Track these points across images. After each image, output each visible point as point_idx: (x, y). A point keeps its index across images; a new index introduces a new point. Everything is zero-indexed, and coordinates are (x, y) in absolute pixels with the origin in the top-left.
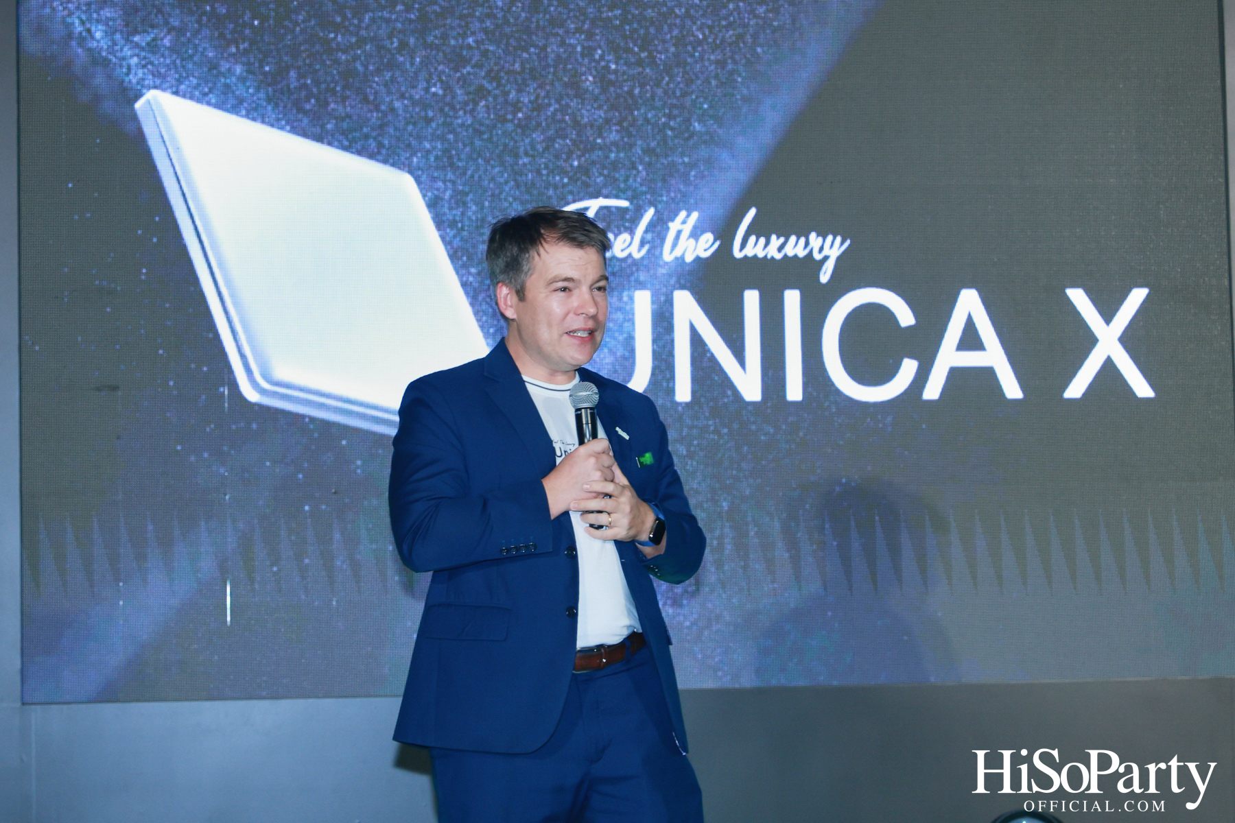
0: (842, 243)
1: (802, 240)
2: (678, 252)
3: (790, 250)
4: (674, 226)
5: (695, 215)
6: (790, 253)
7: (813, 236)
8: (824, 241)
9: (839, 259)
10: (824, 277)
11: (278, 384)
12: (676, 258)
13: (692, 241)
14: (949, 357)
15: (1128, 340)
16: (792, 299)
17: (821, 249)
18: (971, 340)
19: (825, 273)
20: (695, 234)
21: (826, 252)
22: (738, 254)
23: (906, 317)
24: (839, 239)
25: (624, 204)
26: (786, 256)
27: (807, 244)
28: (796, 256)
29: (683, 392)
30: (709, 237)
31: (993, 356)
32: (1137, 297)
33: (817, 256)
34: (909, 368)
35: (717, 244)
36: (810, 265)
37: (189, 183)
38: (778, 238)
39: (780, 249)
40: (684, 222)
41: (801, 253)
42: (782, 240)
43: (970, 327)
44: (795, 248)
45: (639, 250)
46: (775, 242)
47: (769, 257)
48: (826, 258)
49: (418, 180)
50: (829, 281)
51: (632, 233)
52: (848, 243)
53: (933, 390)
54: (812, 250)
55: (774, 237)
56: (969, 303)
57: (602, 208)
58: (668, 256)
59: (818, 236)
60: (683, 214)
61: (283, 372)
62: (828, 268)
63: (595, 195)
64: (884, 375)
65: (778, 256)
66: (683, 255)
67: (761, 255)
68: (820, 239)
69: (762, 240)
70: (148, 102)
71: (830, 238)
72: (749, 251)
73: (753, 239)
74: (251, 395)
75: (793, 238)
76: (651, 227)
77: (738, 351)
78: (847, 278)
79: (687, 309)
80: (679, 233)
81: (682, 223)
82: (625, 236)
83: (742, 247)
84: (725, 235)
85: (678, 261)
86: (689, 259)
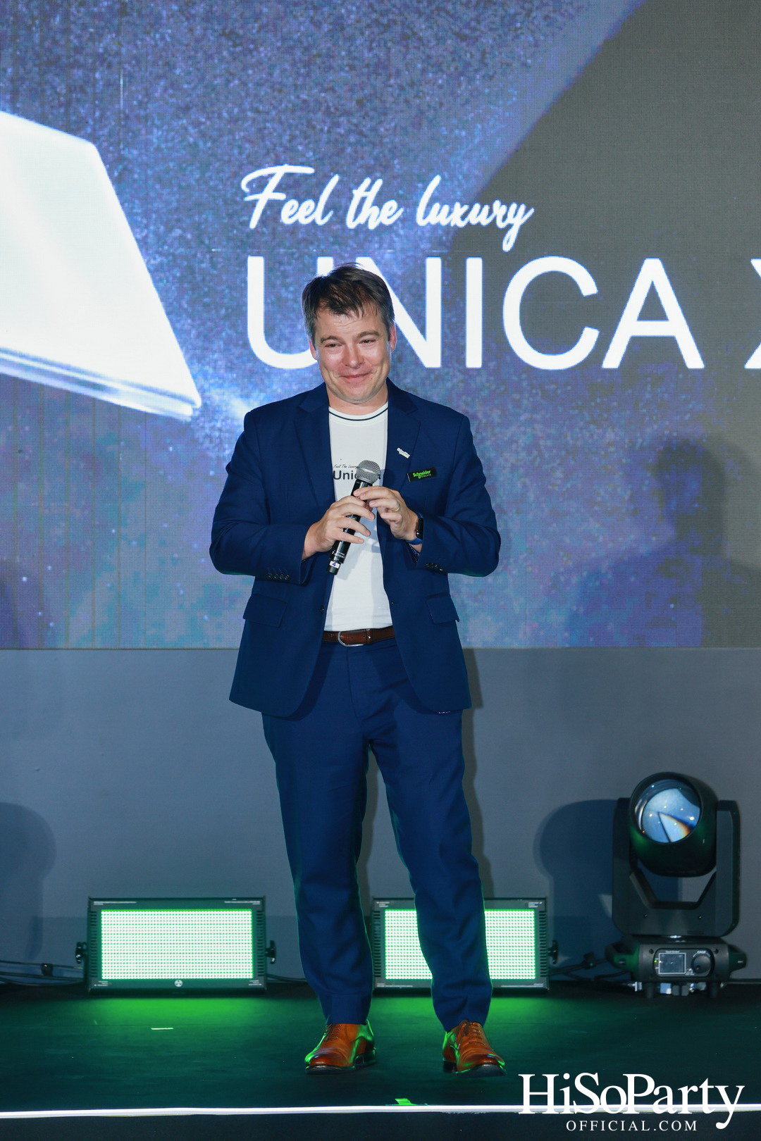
0: (526, 211)
1: (486, 208)
2: (361, 219)
3: (473, 218)
4: (358, 193)
5: (379, 183)
6: (474, 222)
7: (497, 204)
8: (508, 209)
9: (523, 228)
10: (507, 246)
12: (359, 226)
13: (376, 208)
14: (630, 326)
16: (474, 268)
17: (505, 217)
18: (653, 309)
19: (508, 242)
20: (379, 202)
21: (509, 220)
22: (421, 221)
23: (587, 285)
24: (523, 207)
25: (309, 170)
26: (469, 224)
27: (491, 212)
28: (479, 224)
30: (392, 204)
31: (675, 326)
33: (501, 225)
34: (589, 337)
35: (401, 210)
36: (494, 233)
38: (462, 206)
39: (463, 217)
40: (368, 189)
41: (485, 221)
42: (466, 208)
43: (653, 297)
44: (479, 216)
45: (323, 217)
46: (459, 210)
47: (452, 225)
48: (510, 226)
49: (100, 148)
50: (512, 250)
51: (316, 201)
52: (532, 211)
53: (612, 360)
54: (495, 219)
55: (457, 205)
56: (653, 273)
57: (288, 175)
58: (351, 224)
59: (502, 204)
60: (367, 181)
62: (512, 236)
63: (278, 163)
64: (564, 344)
65: (462, 224)
66: (367, 222)
67: (444, 222)
68: (504, 207)
69: (446, 208)
71: (514, 206)
72: (433, 219)
73: (437, 206)
75: (477, 206)
76: (334, 193)
77: (420, 319)
78: (531, 245)
80: (363, 200)
81: (366, 191)
82: (309, 203)
83: (426, 214)
84: (408, 203)
85: (362, 228)
86: (372, 226)
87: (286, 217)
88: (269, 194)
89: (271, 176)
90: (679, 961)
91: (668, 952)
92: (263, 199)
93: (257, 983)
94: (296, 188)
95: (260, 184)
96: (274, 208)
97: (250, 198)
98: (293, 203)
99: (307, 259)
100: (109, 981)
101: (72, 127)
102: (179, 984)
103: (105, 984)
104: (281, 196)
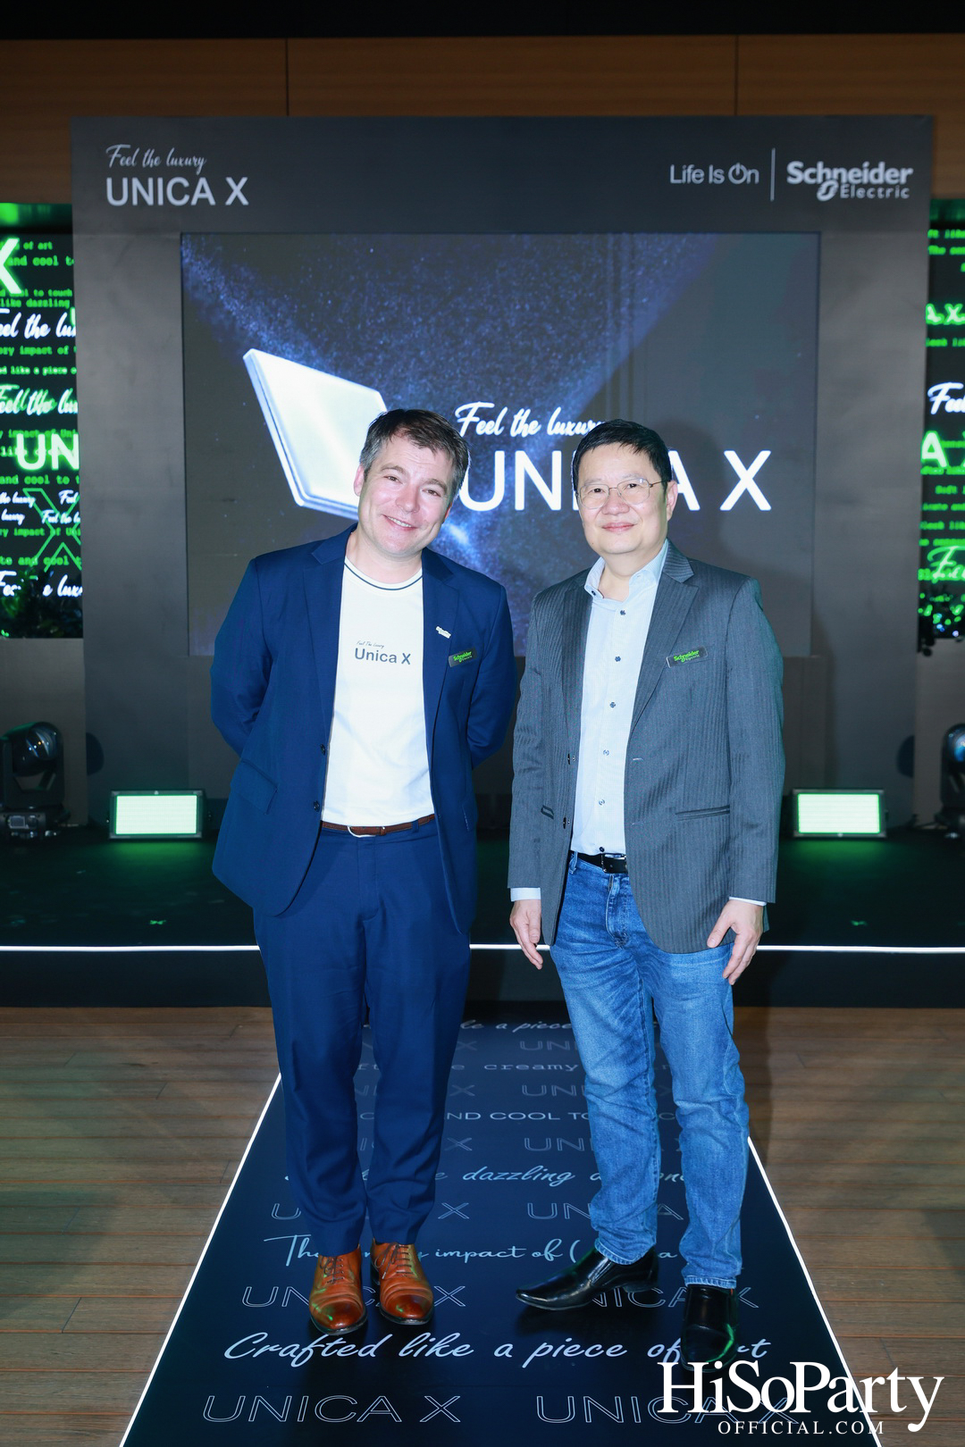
1: (585, 424)
2: (518, 432)
4: (517, 417)
5: (528, 412)
6: (578, 433)
11: (311, 496)
12: (518, 435)
13: (526, 425)
15: (758, 479)
20: (528, 421)
22: (550, 433)
25: (491, 405)
26: (575, 433)
29: (520, 504)
31: (686, 488)
32: (764, 456)
35: (540, 426)
37: (269, 394)
38: (572, 423)
39: (573, 430)
42: (574, 424)
45: (499, 430)
46: (570, 425)
47: (567, 434)
49: (382, 394)
51: (495, 421)
55: (570, 423)
57: (480, 409)
58: (513, 433)
60: (522, 411)
61: (314, 491)
63: (474, 401)
65: (571, 434)
66: (522, 433)
67: (562, 433)
69: (563, 425)
70: (250, 356)
72: (557, 431)
73: (558, 424)
74: (300, 502)
75: (580, 423)
76: (505, 418)
77: (549, 483)
79: (523, 460)
80: (519, 421)
81: (522, 415)
82: (491, 423)
83: (553, 428)
84: (544, 423)
85: (519, 436)
86: (524, 435)
87: (480, 430)
88: (470, 418)
89: (471, 409)
92: (466, 421)
94: (485, 415)
95: (465, 414)
96: (473, 426)
97: (460, 421)
98: (483, 422)
99: (490, 452)
101: (368, 383)
104: (477, 419)
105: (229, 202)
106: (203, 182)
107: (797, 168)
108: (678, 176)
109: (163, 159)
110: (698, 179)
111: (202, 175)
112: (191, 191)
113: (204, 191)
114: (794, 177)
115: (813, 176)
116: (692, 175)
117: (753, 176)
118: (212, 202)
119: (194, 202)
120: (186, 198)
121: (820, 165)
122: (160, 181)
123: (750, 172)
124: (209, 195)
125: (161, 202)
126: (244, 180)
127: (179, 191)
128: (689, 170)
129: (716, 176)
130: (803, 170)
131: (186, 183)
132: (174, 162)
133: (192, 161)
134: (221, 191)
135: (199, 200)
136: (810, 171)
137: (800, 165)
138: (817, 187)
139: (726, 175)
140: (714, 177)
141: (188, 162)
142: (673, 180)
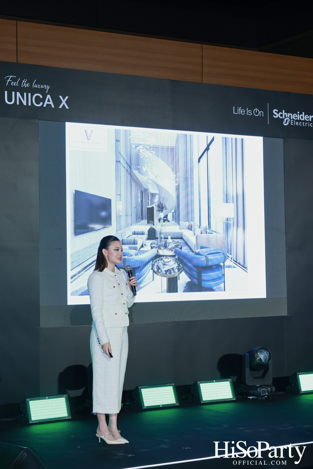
90: (265, 391)
91: (263, 389)
93: (177, 404)
100: (146, 407)
102: (161, 406)
103: (145, 408)
105: (60, 107)
106: (49, 96)
107: (276, 112)
108: (236, 111)
109: (31, 84)
110: (243, 113)
111: (48, 94)
112: (43, 100)
113: (49, 101)
114: (275, 115)
115: (281, 115)
116: (241, 111)
117: (261, 113)
118: (53, 106)
119: (45, 106)
120: (41, 103)
121: (284, 111)
122: (30, 94)
123: (260, 112)
124: (51, 103)
125: (30, 104)
126: (67, 97)
127: (38, 100)
128: (240, 109)
129: (249, 112)
130: (278, 113)
131: (41, 97)
132: (36, 86)
133: (44, 86)
134: (57, 102)
135: (47, 104)
136: (280, 113)
137: (277, 111)
138: (283, 119)
139: (252, 112)
140: (248, 113)
141: (42, 87)
142: (234, 113)
